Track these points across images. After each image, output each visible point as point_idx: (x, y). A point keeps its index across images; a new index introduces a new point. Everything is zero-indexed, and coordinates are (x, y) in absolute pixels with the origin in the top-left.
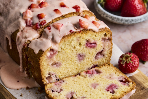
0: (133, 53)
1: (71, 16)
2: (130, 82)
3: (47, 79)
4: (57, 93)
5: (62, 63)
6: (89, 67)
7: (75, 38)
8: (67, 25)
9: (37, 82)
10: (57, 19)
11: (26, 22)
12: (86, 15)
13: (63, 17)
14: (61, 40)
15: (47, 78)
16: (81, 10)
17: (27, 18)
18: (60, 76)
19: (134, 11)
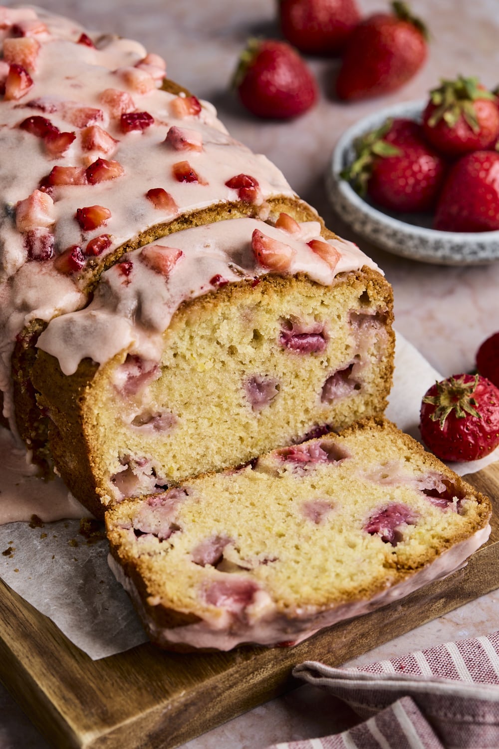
0: (484, 375)
1: (219, 217)
2: (469, 494)
3: (116, 485)
4: (156, 540)
5: (180, 416)
6: (297, 436)
7: (234, 309)
8: (201, 255)
9: (74, 495)
10: (156, 232)
11: (29, 244)
12: (282, 215)
13: (185, 220)
14: (175, 316)
15: (114, 479)
16: (264, 193)
17: (33, 228)
18: (170, 469)
19: (488, 209)
